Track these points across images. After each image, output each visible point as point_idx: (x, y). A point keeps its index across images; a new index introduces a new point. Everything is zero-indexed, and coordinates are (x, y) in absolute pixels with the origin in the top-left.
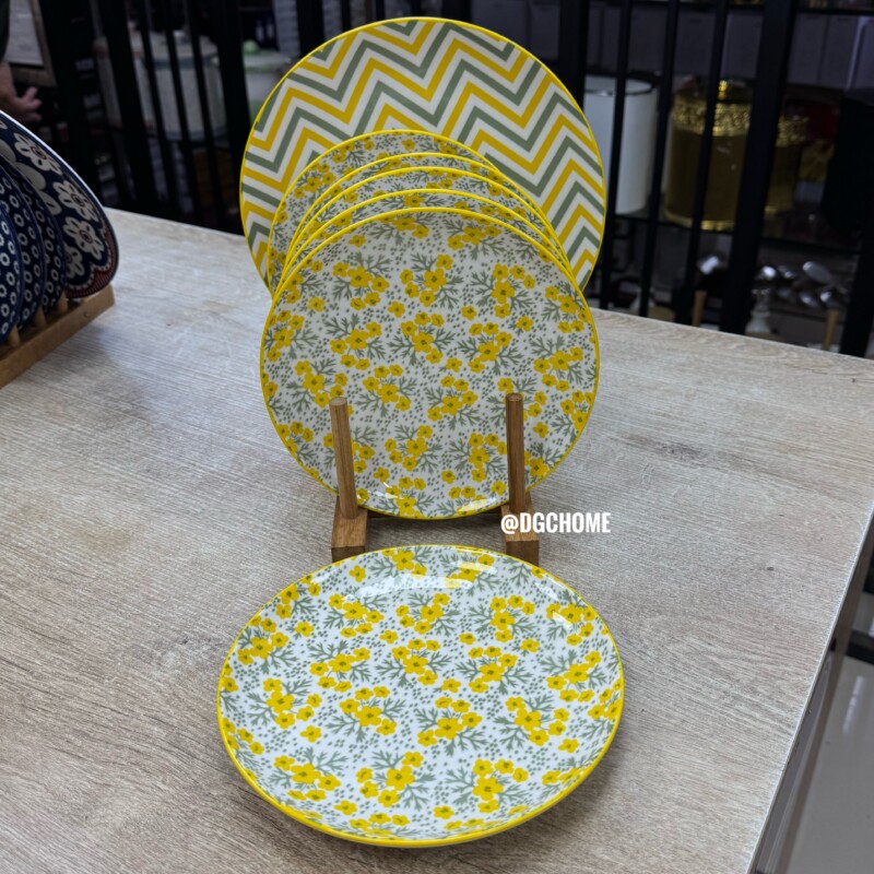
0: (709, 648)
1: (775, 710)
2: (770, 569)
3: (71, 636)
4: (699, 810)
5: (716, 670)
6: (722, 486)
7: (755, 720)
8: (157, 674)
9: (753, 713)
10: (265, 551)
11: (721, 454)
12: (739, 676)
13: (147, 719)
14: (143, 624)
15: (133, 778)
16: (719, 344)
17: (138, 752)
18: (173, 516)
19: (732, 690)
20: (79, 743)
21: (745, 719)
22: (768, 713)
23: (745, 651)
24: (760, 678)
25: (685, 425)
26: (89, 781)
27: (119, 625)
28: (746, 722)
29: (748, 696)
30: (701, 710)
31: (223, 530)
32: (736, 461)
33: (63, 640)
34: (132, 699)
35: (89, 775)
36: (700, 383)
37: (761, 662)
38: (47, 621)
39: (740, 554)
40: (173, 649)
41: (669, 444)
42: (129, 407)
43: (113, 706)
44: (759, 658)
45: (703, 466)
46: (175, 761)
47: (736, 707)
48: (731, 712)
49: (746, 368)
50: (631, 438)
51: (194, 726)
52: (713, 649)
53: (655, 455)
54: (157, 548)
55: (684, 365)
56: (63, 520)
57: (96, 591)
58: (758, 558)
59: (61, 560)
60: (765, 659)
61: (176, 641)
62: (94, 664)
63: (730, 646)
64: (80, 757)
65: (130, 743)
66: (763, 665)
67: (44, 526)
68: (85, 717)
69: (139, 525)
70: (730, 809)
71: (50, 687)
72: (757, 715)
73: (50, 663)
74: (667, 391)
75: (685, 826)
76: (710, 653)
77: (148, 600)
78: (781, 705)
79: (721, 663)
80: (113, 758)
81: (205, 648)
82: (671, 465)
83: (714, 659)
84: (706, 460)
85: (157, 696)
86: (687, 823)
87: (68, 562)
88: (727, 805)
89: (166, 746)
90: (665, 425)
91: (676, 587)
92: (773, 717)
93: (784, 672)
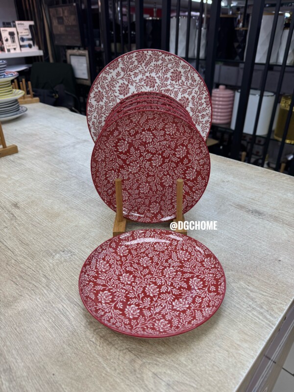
0: (248, 287)
1: (268, 317)
2: (280, 261)
3: (30, 244)
4: (227, 351)
5: (248, 296)
6: (268, 227)
7: (259, 319)
8: (51, 261)
9: (259, 316)
10: (99, 226)
11: (271, 216)
12: (257, 300)
13: (42, 275)
14: (53, 243)
15: (30, 295)
16: (279, 177)
17: (35, 286)
18: (75, 210)
19: (253, 305)
20: (18, 279)
21: (255, 318)
22: (265, 317)
23: (262, 290)
24: (265, 302)
25: (259, 203)
26: (17, 293)
27: (46, 242)
28: (255, 319)
29: (258, 309)
30: (238, 311)
31: (89, 217)
32: (276, 219)
33: (27, 245)
34: (40, 268)
35: (17, 291)
36: (269, 189)
37: (268, 296)
38: (25, 237)
39: (269, 253)
40: (59, 253)
41: (251, 209)
42: (75, 175)
43: (33, 269)
44: (267, 294)
45: (263, 219)
46: (45, 291)
47: (253, 312)
48: (250, 314)
49: (287, 186)
50: (238, 205)
51: (56, 281)
52: (249, 288)
53: (245, 213)
54: (67, 219)
55: (264, 182)
56: (42, 206)
57: (43, 230)
58: (275, 256)
59: (37, 219)
60: (269, 295)
61: (61, 251)
62: (33, 254)
63: (256, 287)
64: (17, 284)
65: (34, 282)
66: (268, 298)
67: (36, 208)
68: (24, 271)
69: (64, 211)
70: (240, 354)
71: (17, 259)
72: (261, 317)
73: (20, 251)
74: (256, 191)
75: (220, 357)
76: (248, 289)
77: (58, 236)
78: (271, 315)
79: (251, 294)
80: (27, 287)
81: (69, 255)
82: (250, 217)
83: (249, 292)
84: (264, 217)
85: (48, 268)
86: (221, 356)
87: (38, 220)
88: (239, 352)
89: (45, 286)
90: (252, 202)
91: (241, 262)
92: (267, 319)
93: (276, 302)
